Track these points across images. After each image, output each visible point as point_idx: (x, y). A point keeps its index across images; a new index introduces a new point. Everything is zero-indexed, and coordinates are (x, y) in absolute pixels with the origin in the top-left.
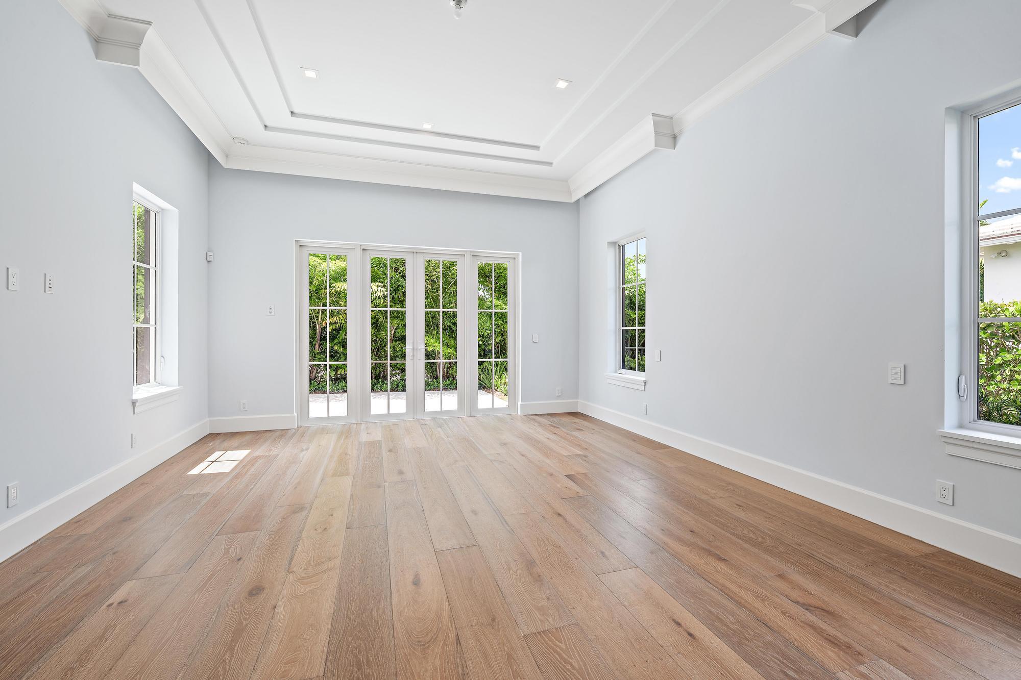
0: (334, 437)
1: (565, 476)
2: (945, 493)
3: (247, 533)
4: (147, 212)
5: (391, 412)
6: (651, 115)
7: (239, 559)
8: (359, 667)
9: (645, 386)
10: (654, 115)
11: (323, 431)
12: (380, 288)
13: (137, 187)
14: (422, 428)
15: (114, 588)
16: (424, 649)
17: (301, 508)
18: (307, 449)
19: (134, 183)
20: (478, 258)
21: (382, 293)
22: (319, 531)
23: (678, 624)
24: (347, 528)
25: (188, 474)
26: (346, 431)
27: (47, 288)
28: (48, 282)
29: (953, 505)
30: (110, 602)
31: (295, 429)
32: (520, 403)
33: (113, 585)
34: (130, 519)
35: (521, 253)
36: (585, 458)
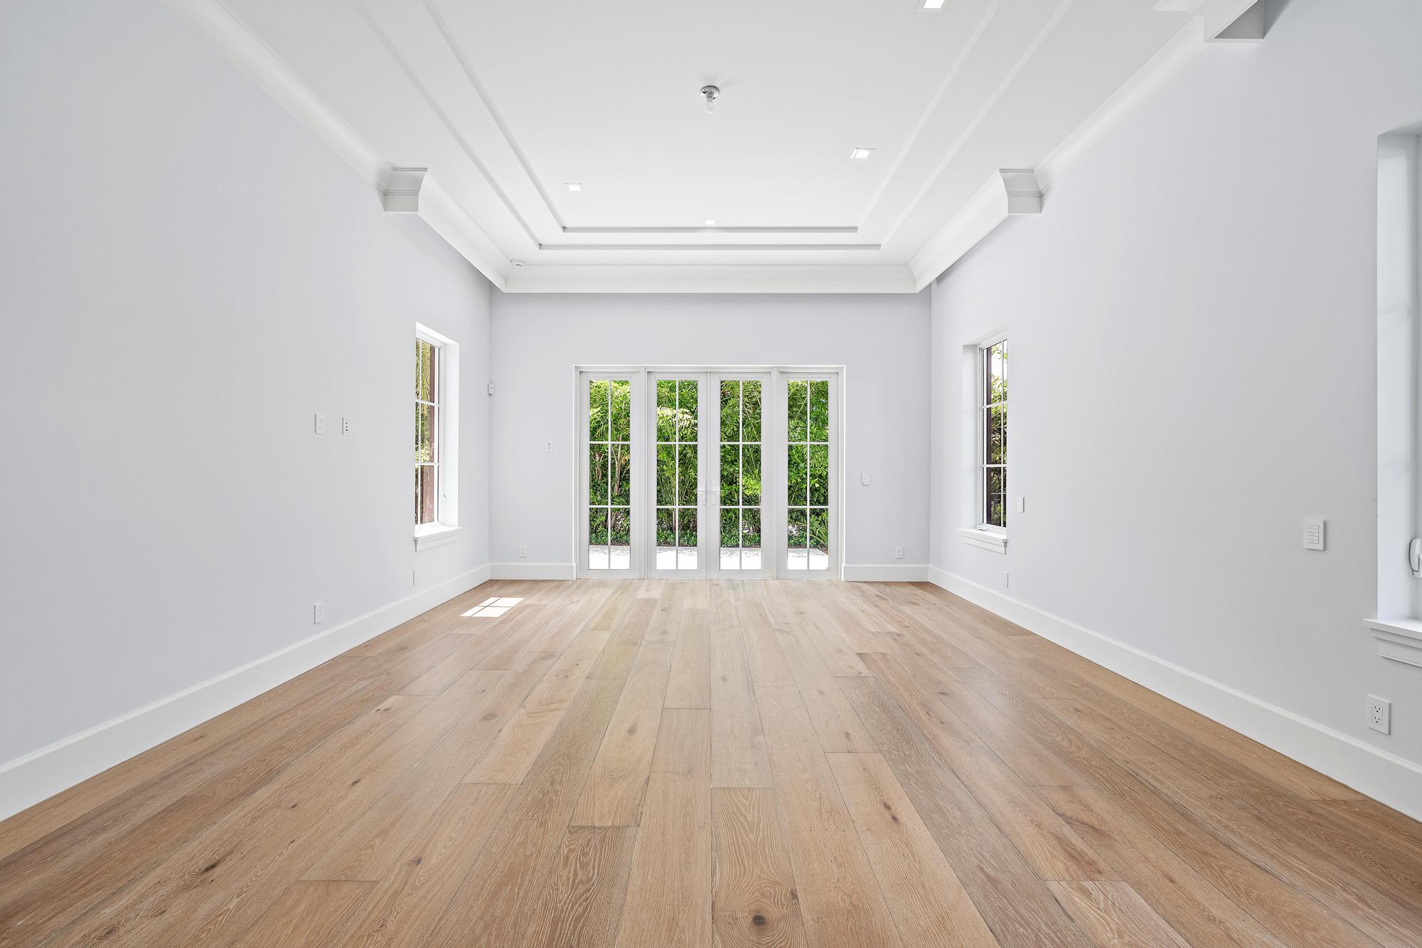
0: (609, 591)
1: (857, 654)
2: (1378, 715)
3: (496, 671)
4: (432, 349)
5: (679, 568)
6: (998, 171)
7: (483, 691)
8: (552, 784)
9: (1006, 547)
10: (1002, 171)
11: (602, 584)
12: (685, 416)
13: (419, 326)
14: (711, 589)
15: (384, 698)
16: (613, 782)
17: (551, 655)
18: (578, 602)
19: (417, 323)
20: (789, 375)
21: (689, 422)
22: (560, 677)
23: (888, 807)
24: (587, 678)
25: (463, 615)
26: (625, 586)
27: (345, 431)
28: (345, 425)
29: (1390, 734)
30: (378, 708)
31: (573, 580)
32: (843, 565)
33: (383, 696)
34: (406, 648)
35: (845, 366)
36: (897, 637)
